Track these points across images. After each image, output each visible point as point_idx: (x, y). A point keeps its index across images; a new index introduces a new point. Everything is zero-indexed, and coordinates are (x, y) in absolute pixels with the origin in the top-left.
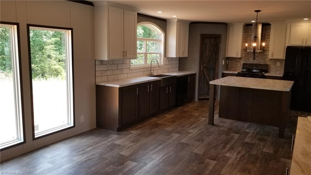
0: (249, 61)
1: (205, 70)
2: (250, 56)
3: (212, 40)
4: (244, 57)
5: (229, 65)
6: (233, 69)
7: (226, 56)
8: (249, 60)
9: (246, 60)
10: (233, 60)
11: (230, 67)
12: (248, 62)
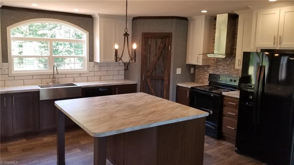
0: (219, 71)
1: (149, 80)
2: (219, 64)
3: (159, 41)
4: (212, 65)
5: (196, 75)
6: (200, 81)
7: (187, 63)
8: (218, 69)
9: (215, 69)
10: (200, 68)
11: (197, 78)
12: (217, 72)
